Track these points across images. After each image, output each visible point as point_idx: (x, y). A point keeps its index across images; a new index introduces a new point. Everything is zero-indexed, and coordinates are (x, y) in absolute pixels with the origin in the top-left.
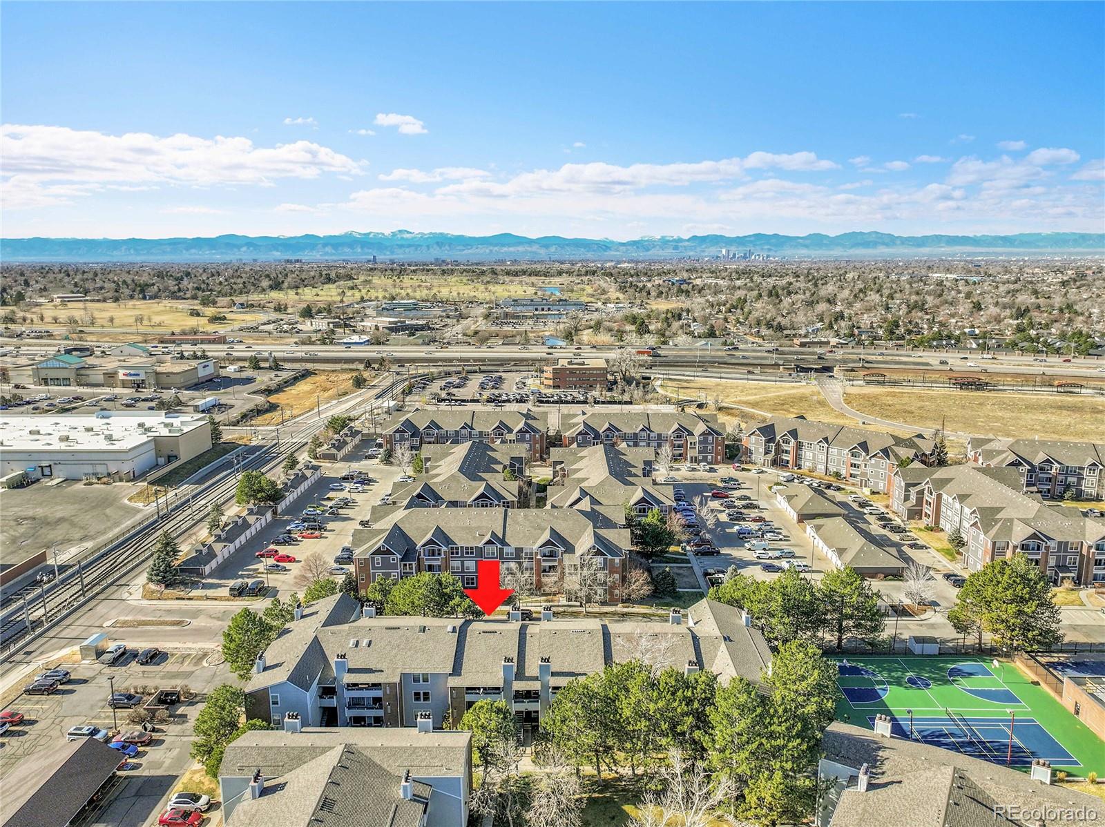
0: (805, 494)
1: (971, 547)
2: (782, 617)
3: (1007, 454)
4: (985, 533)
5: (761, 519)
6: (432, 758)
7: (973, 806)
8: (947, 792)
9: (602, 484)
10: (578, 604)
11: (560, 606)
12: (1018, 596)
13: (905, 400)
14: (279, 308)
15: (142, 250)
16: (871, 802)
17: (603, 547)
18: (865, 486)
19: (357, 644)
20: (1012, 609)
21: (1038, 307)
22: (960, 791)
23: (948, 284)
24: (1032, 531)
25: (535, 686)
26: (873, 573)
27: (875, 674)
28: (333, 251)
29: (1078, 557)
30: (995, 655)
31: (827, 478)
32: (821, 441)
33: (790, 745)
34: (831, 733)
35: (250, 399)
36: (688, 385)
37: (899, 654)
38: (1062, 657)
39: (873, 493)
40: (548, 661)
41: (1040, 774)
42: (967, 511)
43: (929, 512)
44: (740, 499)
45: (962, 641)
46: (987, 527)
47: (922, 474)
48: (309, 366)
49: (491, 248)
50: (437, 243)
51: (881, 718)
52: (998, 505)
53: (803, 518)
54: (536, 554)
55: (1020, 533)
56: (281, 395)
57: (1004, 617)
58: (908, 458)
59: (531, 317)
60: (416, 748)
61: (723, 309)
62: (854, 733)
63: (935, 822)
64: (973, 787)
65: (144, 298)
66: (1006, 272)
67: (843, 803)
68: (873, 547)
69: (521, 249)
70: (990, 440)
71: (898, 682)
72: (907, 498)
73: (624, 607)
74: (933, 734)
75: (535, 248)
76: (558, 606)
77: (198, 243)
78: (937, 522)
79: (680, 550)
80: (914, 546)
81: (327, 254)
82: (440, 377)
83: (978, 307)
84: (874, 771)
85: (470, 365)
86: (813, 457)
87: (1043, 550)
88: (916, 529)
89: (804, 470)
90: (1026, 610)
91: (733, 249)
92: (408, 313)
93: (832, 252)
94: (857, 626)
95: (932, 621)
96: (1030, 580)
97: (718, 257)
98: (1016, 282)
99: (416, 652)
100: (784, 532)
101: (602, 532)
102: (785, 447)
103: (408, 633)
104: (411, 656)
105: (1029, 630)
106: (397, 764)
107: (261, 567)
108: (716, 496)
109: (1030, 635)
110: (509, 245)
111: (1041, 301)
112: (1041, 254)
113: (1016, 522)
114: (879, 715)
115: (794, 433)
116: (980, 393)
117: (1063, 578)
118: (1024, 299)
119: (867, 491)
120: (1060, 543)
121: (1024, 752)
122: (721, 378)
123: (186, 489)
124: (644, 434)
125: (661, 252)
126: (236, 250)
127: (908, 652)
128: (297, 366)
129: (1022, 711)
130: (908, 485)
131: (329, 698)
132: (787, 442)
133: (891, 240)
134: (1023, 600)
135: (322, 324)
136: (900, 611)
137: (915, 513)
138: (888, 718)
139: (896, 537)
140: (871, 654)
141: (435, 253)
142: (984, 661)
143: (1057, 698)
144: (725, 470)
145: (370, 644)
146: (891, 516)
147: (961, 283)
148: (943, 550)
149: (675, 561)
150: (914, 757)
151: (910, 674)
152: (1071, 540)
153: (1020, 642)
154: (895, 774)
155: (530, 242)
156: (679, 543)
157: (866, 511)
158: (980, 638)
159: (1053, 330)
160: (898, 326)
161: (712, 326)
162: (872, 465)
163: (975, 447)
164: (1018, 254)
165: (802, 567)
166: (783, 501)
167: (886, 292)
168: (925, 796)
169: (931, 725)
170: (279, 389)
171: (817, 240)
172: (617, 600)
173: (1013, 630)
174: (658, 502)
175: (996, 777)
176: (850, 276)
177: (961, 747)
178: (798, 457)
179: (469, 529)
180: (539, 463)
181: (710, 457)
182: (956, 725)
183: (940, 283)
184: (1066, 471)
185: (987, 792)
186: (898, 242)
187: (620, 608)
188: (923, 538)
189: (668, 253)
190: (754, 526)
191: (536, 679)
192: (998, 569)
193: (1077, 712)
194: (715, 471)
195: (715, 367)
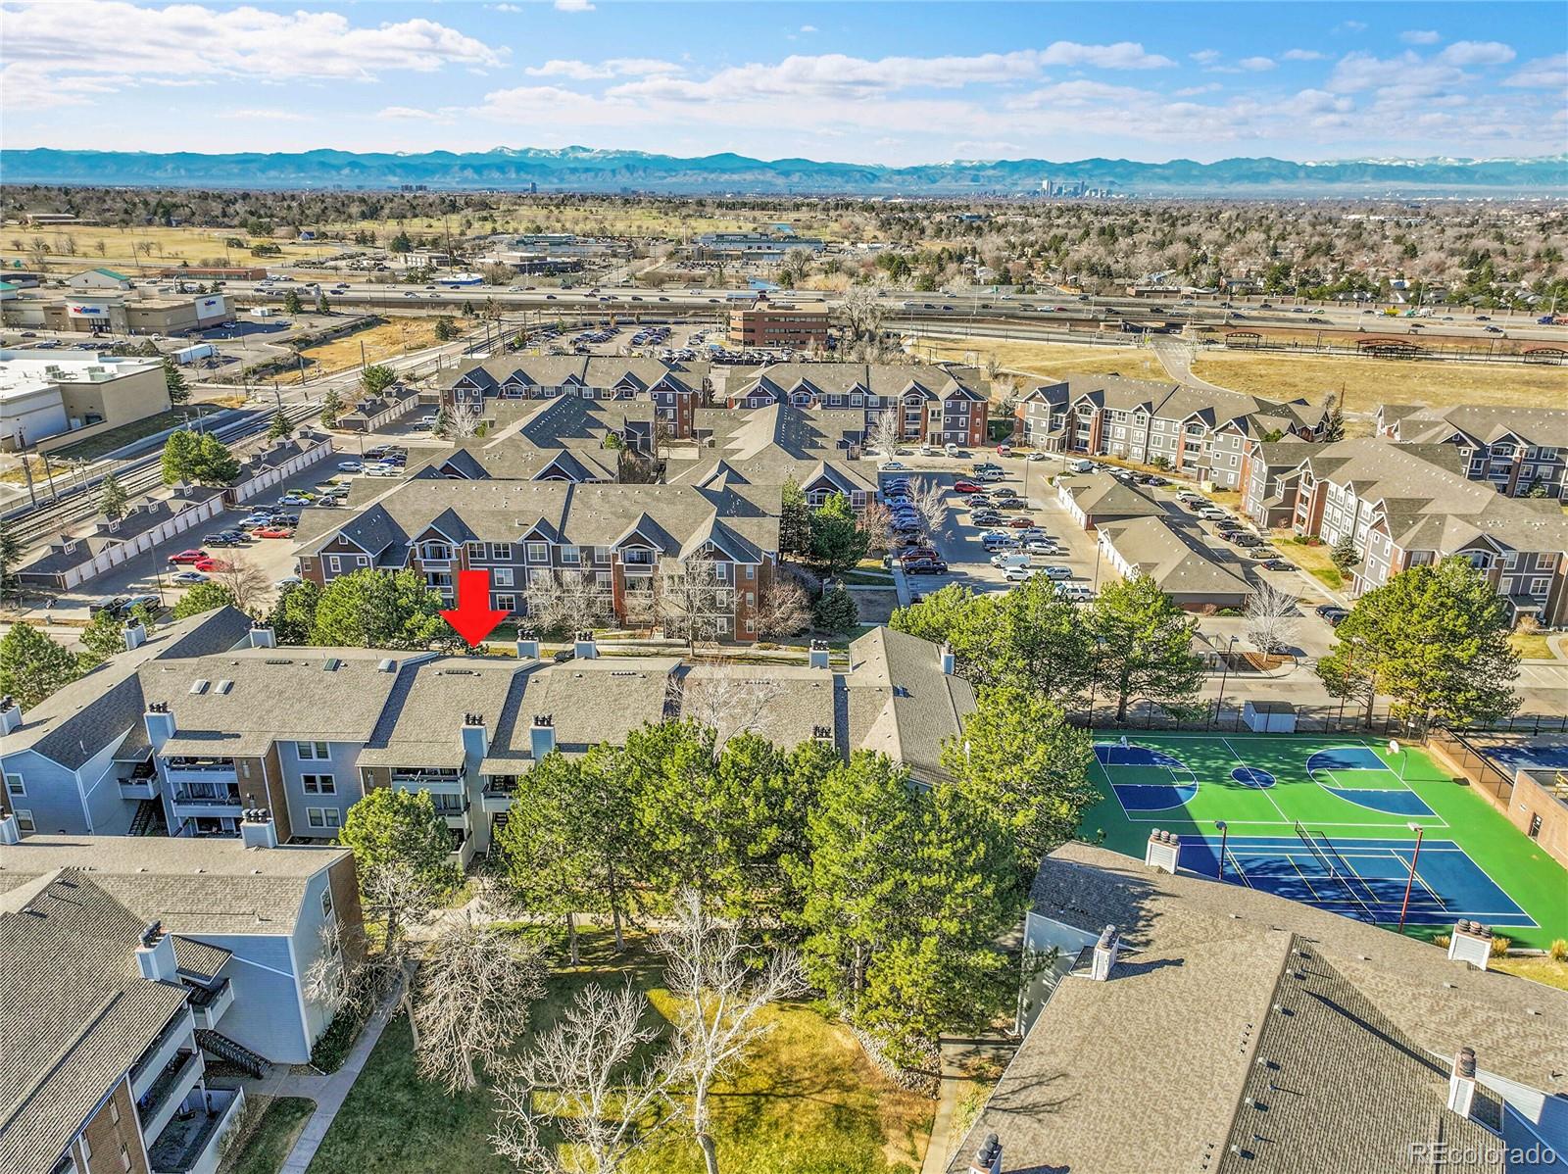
0: (1102, 484)
1: (1369, 564)
2: (1011, 659)
3: (1443, 426)
4: (1396, 538)
5: (1026, 524)
6: (238, 898)
7: (1324, 1016)
8: (1270, 986)
9: (759, 456)
10: (683, 641)
11: (653, 645)
12: (1445, 630)
13: (1286, 369)
14: (362, 239)
15: (198, 170)
16: (1112, 1002)
17: (726, 544)
18: (1206, 479)
19: (205, 689)
20: (1433, 652)
21: (1504, 253)
22: (1301, 984)
23: (1370, 227)
24: (1477, 533)
25: (519, 768)
26: (1198, 603)
27: (1177, 763)
28: (476, 177)
29: (1551, 580)
30: (1394, 735)
31: (1145, 468)
32: (1140, 409)
33: (959, 888)
34: (1057, 863)
35: (270, 351)
36: (955, 346)
37: (1223, 730)
38: (1511, 740)
39: (1217, 489)
40: (549, 724)
41: (1468, 949)
42: (1368, 507)
43: (1304, 515)
44: (998, 494)
45: (1338, 711)
46: (1399, 527)
47: (1297, 452)
48: (378, 311)
49: (706, 175)
50: (627, 167)
51: (1159, 838)
52: (1420, 495)
53: (1094, 521)
54: (615, 557)
55: (1455, 537)
56: (325, 349)
57: (1416, 668)
58: (1278, 431)
59: (738, 258)
60: (210, 878)
61: (1029, 251)
62: (1100, 864)
63: (1237, 1052)
64: (1328, 974)
65: (169, 224)
66: (1458, 213)
67: (1058, 1001)
68: (1202, 562)
69: (749, 176)
70: (1416, 409)
71: (1217, 777)
72: (1269, 493)
73: (761, 648)
74: (1266, 867)
75: (769, 175)
76: (648, 645)
77: (280, 161)
78: (1316, 530)
79: (882, 566)
80: (1275, 565)
81: (465, 180)
82: (575, 327)
83: (1412, 252)
84: (1129, 938)
85: (624, 315)
86: (1127, 437)
87: (1493, 567)
88: (1280, 543)
89: (1112, 456)
90: (1457, 654)
91: (1059, 181)
92: (554, 249)
93: (1203, 189)
94: (1155, 682)
95: (1288, 680)
96: (1470, 603)
97: (1036, 192)
98: (1472, 225)
99: (312, 704)
100: (1061, 543)
101: (731, 522)
102: (1083, 419)
103: (306, 671)
104: (299, 712)
105: (1459, 691)
106: (162, 909)
107: (168, 578)
108: (960, 490)
109: (1460, 699)
110: (733, 171)
111: (1509, 247)
112: (1512, 193)
113: (1450, 519)
114: (1155, 831)
115: (1098, 397)
116: (1403, 363)
117: (1522, 614)
118: (1481, 243)
119: (1206, 487)
120: (1523, 556)
121: (1432, 900)
122: (1006, 337)
123: (105, 465)
124: (858, 397)
125: (954, 186)
126: (334, 173)
127: (1241, 728)
128: (361, 311)
129: (1435, 828)
130: (1273, 471)
131: (139, 783)
132: (1086, 411)
133: (1292, 171)
134: (1455, 637)
135: (419, 259)
136: (1237, 663)
137: (1280, 517)
138: (1174, 836)
139: (1245, 553)
140: (1176, 730)
141: (625, 180)
142: (1372, 743)
143: (1499, 807)
144: (982, 455)
145: (228, 689)
146: (1242, 522)
147: (1389, 225)
148: (1321, 572)
149: (869, 581)
150: (1213, 910)
151: (1239, 764)
152: (1541, 549)
153: (1442, 711)
154: (1173, 945)
155: (765, 167)
156: (880, 552)
157: (1200, 515)
158: (1371, 705)
159: (1524, 284)
160: (1287, 275)
161: (1007, 271)
162: (1218, 445)
163: (1389, 420)
164: (1477, 193)
165: (1080, 594)
166: (1067, 496)
167: (1274, 233)
168: (1224, 993)
169: (1266, 850)
170: (324, 340)
171: (1183, 170)
172: (750, 637)
173: (1430, 691)
174: (849, 486)
175: (1377, 956)
176: (1225, 215)
177: (1316, 889)
178: (1102, 436)
179: (504, 516)
180: (688, 440)
181: (962, 436)
182: (1312, 851)
183: (1359, 225)
184: (1539, 455)
185: (1356, 985)
186: (1302, 174)
187: (754, 650)
188: (1289, 554)
189: (965, 185)
190: (1013, 534)
191: (526, 755)
192: (1414, 582)
193: (1534, 832)
194: (968, 456)
195: (1001, 323)
